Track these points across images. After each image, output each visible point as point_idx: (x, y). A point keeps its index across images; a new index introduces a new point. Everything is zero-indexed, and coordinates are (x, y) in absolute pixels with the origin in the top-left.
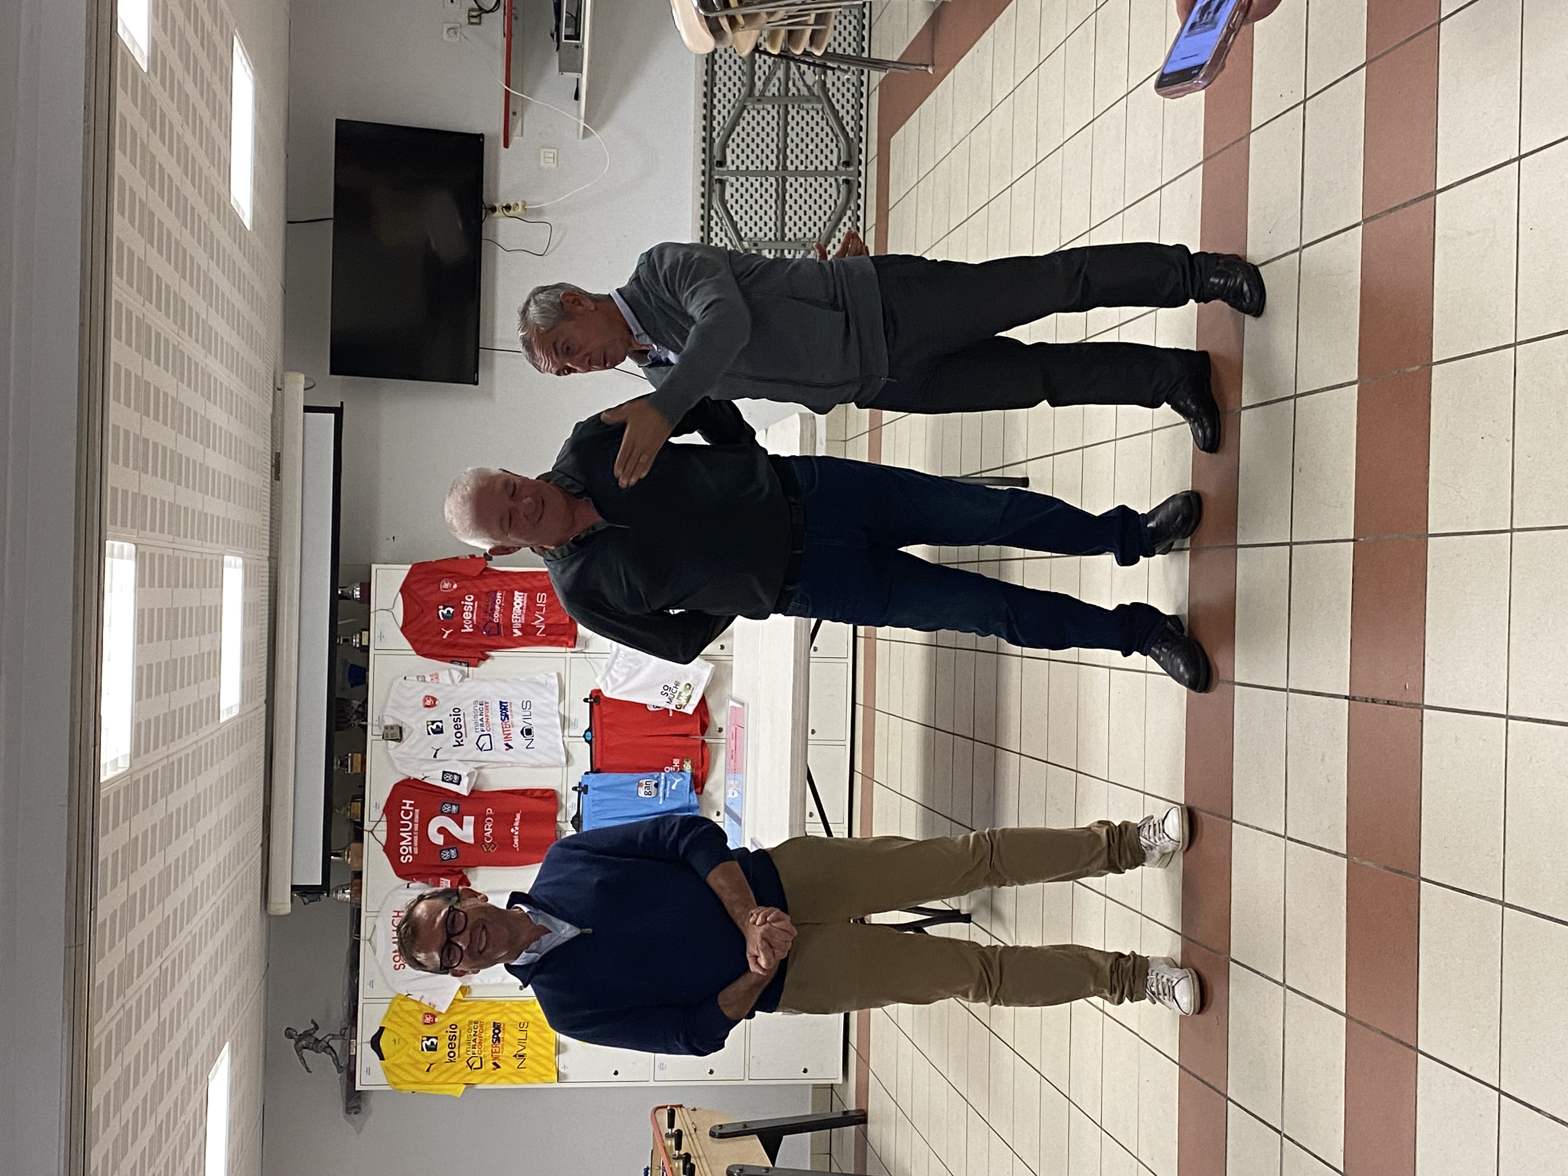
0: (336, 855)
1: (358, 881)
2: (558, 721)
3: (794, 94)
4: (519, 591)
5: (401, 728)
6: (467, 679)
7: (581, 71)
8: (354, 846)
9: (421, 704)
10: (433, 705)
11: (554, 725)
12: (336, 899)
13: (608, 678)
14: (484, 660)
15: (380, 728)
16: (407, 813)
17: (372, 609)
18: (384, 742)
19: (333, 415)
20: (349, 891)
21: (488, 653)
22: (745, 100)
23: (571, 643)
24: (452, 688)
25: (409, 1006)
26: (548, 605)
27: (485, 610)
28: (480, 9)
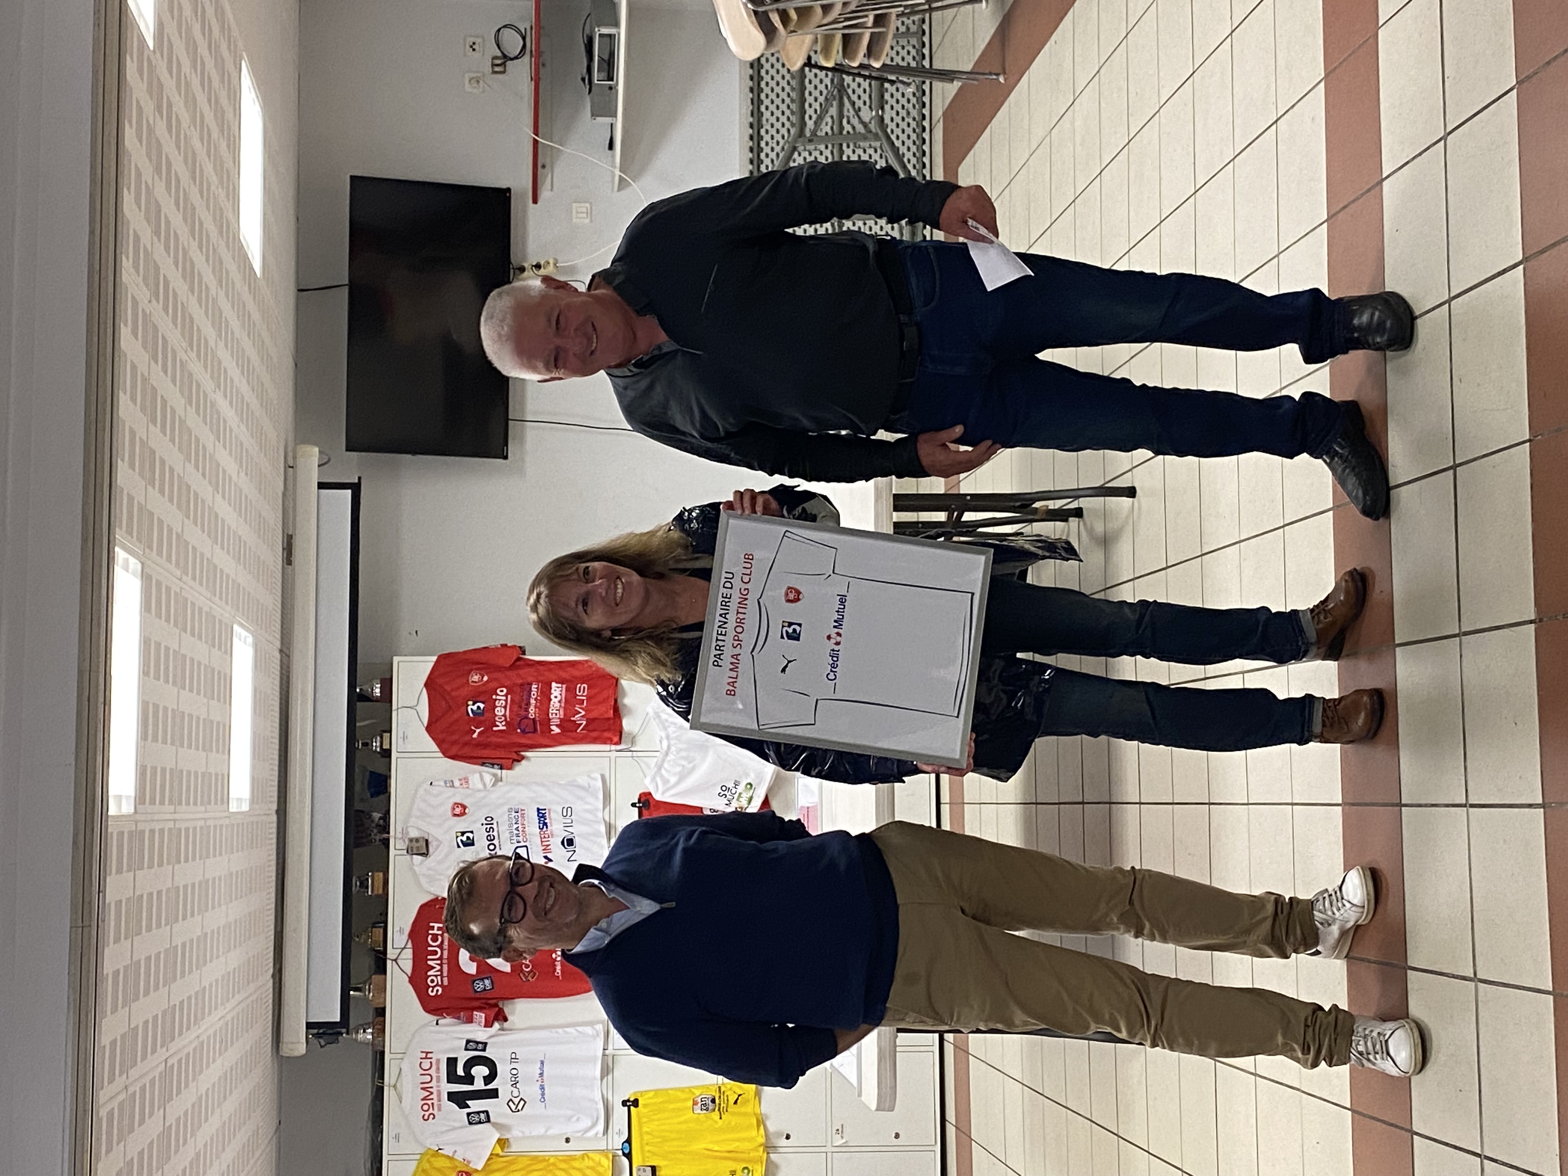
0: (355, 990)
1: (381, 1019)
2: (603, 829)
3: (848, 132)
4: (557, 683)
5: (427, 841)
6: (500, 783)
7: (615, 115)
8: (376, 978)
9: (450, 813)
10: (463, 814)
11: (597, 834)
12: (356, 1040)
13: (658, 779)
14: (519, 761)
15: (404, 841)
16: (435, 939)
17: (394, 707)
18: (408, 857)
19: (350, 491)
20: (370, 1030)
21: (523, 753)
22: (795, 141)
23: (616, 739)
24: (482, 794)
25: (440, 1163)
26: (589, 698)
27: (520, 704)
28: (505, 56)
